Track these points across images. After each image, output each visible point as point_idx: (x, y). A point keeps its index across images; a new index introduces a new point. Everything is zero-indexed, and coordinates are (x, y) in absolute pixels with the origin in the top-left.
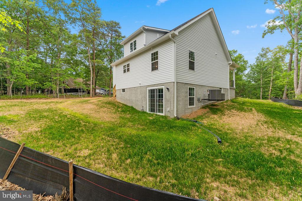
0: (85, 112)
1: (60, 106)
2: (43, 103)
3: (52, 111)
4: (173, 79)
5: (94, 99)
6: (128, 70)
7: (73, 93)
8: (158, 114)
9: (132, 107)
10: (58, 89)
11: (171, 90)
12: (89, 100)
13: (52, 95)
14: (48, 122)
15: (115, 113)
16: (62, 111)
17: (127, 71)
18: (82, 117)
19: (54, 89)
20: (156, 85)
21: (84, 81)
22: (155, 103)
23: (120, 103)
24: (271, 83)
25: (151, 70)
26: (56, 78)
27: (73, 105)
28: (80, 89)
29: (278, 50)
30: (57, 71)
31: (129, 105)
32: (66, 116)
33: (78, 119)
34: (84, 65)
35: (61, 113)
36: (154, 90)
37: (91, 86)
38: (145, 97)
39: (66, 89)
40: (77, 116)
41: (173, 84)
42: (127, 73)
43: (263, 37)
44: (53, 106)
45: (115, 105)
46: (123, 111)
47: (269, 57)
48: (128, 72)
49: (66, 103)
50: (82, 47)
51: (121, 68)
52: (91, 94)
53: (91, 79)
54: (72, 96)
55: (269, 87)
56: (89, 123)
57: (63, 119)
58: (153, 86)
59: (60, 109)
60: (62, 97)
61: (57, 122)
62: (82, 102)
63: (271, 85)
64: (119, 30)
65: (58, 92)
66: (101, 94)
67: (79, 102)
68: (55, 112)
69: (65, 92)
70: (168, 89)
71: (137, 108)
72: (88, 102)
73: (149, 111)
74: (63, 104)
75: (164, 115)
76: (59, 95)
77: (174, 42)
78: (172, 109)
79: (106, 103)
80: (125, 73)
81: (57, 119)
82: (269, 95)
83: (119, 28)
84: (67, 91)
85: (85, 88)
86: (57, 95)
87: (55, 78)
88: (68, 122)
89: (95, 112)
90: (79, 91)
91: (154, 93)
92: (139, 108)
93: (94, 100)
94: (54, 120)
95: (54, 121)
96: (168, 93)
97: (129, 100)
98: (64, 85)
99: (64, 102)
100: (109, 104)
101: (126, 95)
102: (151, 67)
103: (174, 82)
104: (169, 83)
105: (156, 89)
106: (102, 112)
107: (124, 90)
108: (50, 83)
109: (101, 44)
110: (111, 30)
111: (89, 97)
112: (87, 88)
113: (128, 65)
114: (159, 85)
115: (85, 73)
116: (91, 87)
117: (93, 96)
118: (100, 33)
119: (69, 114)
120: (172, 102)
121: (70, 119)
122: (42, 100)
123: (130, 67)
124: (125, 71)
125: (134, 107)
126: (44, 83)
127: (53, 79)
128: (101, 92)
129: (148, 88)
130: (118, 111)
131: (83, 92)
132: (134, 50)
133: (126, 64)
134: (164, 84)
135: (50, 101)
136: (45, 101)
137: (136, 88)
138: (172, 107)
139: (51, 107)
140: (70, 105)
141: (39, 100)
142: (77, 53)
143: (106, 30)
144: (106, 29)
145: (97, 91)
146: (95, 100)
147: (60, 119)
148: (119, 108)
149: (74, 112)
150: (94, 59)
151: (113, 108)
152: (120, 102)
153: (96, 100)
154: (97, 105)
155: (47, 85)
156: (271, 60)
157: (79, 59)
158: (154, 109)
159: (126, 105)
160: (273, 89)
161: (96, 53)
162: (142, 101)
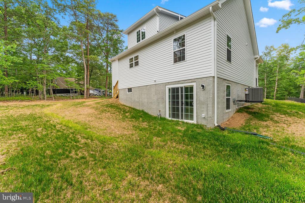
0: (82, 119)
1: (46, 111)
2: (25, 107)
3: (35, 119)
4: (212, 72)
5: (89, 100)
6: (137, 64)
7: (63, 95)
8: (186, 121)
9: (143, 111)
10: (45, 90)
11: (208, 88)
12: (84, 102)
13: (38, 96)
14: (25, 140)
15: (123, 120)
16: (49, 118)
17: (135, 65)
18: (79, 127)
19: (40, 89)
20: (181, 82)
21: (76, 81)
22: (180, 107)
23: (125, 106)
24: (276, 83)
25: (173, 61)
26: (43, 75)
27: (65, 108)
28: (72, 90)
29: (283, 48)
30: (43, 68)
31: (138, 108)
32: (55, 126)
33: (72, 131)
34: (76, 63)
35: (47, 121)
36: (178, 89)
37: (86, 85)
38: (164, 99)
39: (55, 89)
40: (70, 126)
41: (211, 79)
42: (135, 68)
43: (277, 32)
44: (37, 111)
45: (120, 109)
46: (133, 117)
47: (275, 55)
48: (137, 67)
49: (54, 107)
50: (74, 42)
51: (126, 62)
52: (85, 95)
53: (85, 78)
54: (63, 98)
55: (275, 87)
56: (92, 140)
57: (49, 132)
58: (177, 83)
59: (46, 116)
60: (50, 99)
61: (39, 139)
62: (76, 105)
63: (276, 85)
64: (116, 23)
65: (45, 93)
66: (95, 95)
67: (72, 105)
68: (38, 120)
69: (54, 93)
70: (203, 86)
71: (150, 113)
72: (84, 104)
73: (170, 117)
74: (51, 107)
75: (195, 123)
76: (46, 96)
77: (215, 19)
78: (209, 116)
79: (107, 106)
80: (132, 68)
81: (39, 133)
82: (275, 95)
83: (116, 21)
84: (56, 91)
85: (78, 88)
86: (44, 97)
87: (41, 76)
88: (57, 138)
89: (95, 119)
90: (71, 91)
91: (178, 92)
92: (154, 113)
93: (90, 102)
94: (34, 134)
95: (35, 138)
96: (202, 93)
97: (138, 102)
98: (52, 85)
99: (52, 105)
100: (112, 107)
101: (134, 95)
102: (173, 57)
103: (214, 77)
104: (204, 79)
105: (182, 88)
106: (105, 118)
107: (130, 90)
108: (35, 82)
109: (95, 39)
110: (106, 23)
111: (83, 98)
112: (80, 88)
113: (137, 58)
114: (186, 82)
115: (77, 71)
116: (85, 87)
117: (87, 98)
118: (94, 26)
119: (58, 122)
120: (210, 105)
121: (61, 132)
122: (24, 103)
123: (140, 60)
124: (131, 66)
125: (146, 111)
126: (27, 82)
127: (38, 77)
128: (95, 93)
129: (167, 87)
130: (127, 117)
131: (76, 92)
132: (142, 39)
133: (133, 56)
134: (196, 80)
135: (35, 104)
136: (27, 103)
137: (148, 86)
138: (210, 113)
139: (34, 113)
140: (60, 109)
141: (20, 103)
142: (67, 48)
143: (101, 23)
144: (102, 21)
145: (91, 92)
146: (92, 102)
147: (44, 133)
148: (127, 113)
149: (66, 119)
150: (89, 55)
151: (118, 113)
152: (125, 104)
153: (94, 102)
154: (97, 109)
155: (31, 84)
156: (276, 59)
157: (71, 55)
158: (178, 115)
159: (134, 109)
160: (278, 89)
161: (90, 49)
162: (159, 103)
